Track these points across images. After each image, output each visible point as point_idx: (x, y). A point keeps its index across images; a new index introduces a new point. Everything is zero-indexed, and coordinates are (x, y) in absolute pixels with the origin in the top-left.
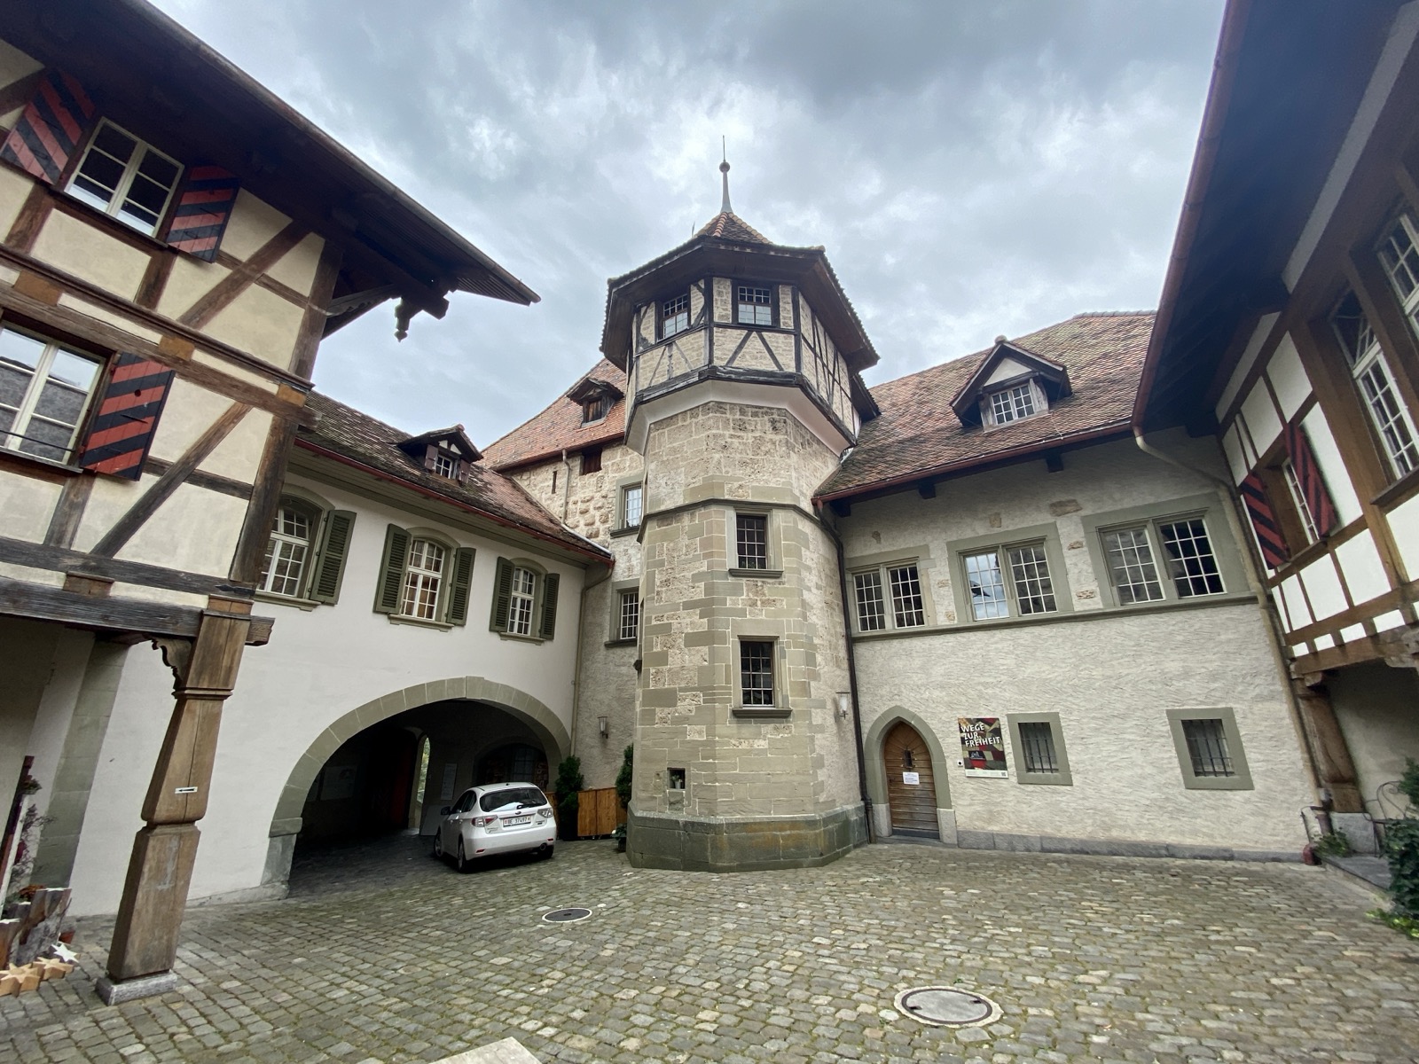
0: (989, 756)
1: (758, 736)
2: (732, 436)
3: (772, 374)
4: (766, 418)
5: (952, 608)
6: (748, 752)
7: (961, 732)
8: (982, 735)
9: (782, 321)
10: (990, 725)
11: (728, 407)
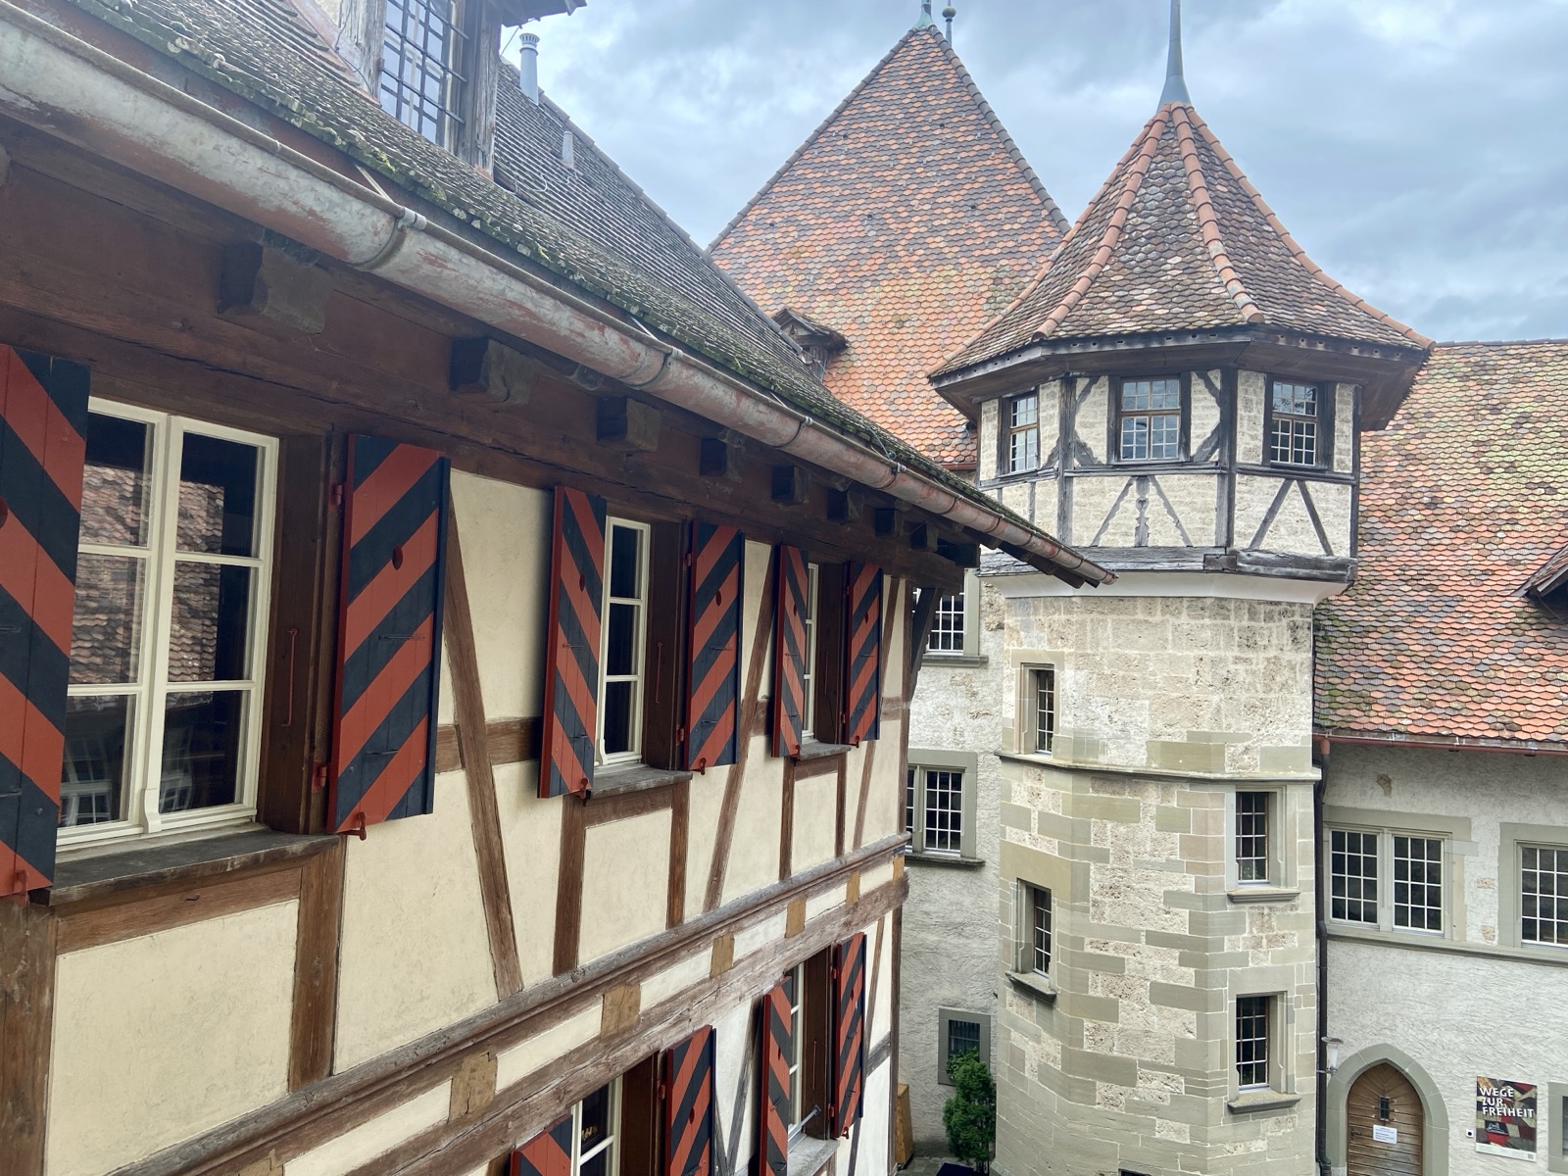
0: (1513, 1131)
1: (1256, 1135)
2: (1237, 660)
3: (1315, 563)
4: (1285, 621)
5: (1493, 922)
6: (1244, 1158)
7: (1479, 1094)
8: (1509, 1102)
9: (1336, 457)
10: (1523, 1092)
11: (1232, 606)
